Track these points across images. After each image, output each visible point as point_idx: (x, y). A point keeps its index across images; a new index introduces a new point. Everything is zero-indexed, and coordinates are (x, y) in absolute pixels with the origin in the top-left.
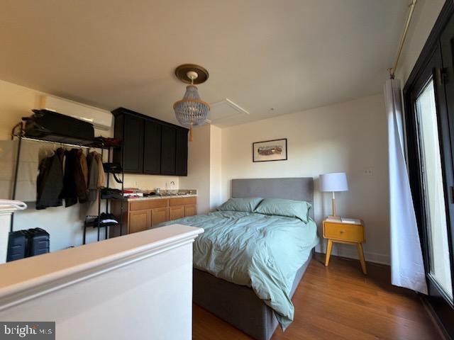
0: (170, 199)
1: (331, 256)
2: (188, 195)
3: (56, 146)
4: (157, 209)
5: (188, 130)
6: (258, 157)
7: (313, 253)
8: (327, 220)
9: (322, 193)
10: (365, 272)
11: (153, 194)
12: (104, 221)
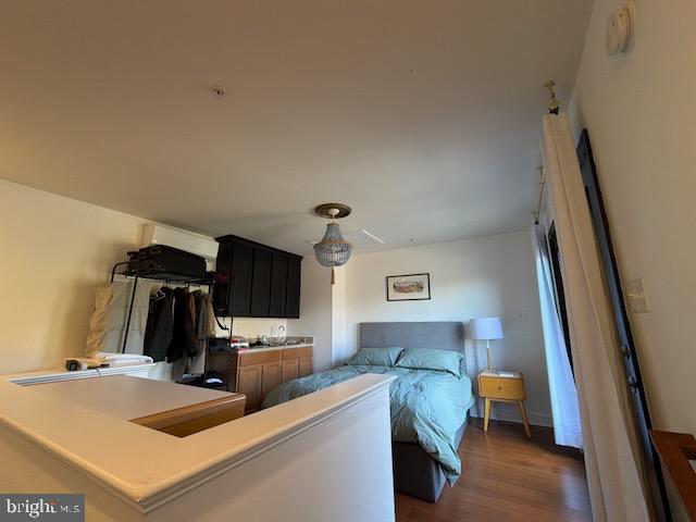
0: (283, 351)
1: (490, 420)
2: (302, 345)
3: (161, 284)
4: (269, 364)
5: (302, 257)
6: (393, 294)
7: (469, 418)
8: (483, 374)
9: (475, 341)
10: (529, 435)
11: (259, 343)
12: (209, 381)
